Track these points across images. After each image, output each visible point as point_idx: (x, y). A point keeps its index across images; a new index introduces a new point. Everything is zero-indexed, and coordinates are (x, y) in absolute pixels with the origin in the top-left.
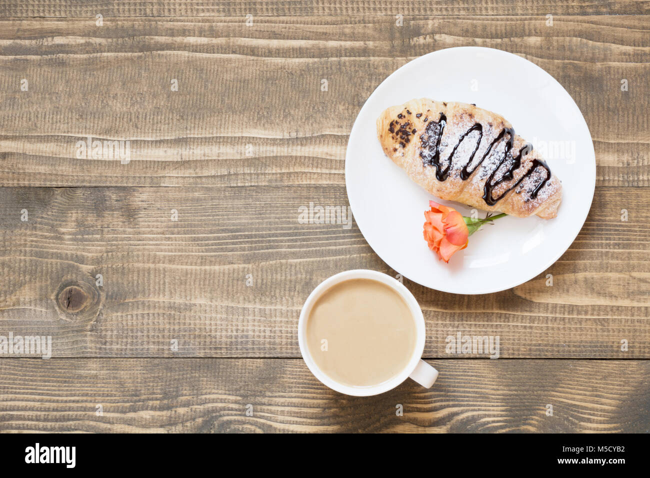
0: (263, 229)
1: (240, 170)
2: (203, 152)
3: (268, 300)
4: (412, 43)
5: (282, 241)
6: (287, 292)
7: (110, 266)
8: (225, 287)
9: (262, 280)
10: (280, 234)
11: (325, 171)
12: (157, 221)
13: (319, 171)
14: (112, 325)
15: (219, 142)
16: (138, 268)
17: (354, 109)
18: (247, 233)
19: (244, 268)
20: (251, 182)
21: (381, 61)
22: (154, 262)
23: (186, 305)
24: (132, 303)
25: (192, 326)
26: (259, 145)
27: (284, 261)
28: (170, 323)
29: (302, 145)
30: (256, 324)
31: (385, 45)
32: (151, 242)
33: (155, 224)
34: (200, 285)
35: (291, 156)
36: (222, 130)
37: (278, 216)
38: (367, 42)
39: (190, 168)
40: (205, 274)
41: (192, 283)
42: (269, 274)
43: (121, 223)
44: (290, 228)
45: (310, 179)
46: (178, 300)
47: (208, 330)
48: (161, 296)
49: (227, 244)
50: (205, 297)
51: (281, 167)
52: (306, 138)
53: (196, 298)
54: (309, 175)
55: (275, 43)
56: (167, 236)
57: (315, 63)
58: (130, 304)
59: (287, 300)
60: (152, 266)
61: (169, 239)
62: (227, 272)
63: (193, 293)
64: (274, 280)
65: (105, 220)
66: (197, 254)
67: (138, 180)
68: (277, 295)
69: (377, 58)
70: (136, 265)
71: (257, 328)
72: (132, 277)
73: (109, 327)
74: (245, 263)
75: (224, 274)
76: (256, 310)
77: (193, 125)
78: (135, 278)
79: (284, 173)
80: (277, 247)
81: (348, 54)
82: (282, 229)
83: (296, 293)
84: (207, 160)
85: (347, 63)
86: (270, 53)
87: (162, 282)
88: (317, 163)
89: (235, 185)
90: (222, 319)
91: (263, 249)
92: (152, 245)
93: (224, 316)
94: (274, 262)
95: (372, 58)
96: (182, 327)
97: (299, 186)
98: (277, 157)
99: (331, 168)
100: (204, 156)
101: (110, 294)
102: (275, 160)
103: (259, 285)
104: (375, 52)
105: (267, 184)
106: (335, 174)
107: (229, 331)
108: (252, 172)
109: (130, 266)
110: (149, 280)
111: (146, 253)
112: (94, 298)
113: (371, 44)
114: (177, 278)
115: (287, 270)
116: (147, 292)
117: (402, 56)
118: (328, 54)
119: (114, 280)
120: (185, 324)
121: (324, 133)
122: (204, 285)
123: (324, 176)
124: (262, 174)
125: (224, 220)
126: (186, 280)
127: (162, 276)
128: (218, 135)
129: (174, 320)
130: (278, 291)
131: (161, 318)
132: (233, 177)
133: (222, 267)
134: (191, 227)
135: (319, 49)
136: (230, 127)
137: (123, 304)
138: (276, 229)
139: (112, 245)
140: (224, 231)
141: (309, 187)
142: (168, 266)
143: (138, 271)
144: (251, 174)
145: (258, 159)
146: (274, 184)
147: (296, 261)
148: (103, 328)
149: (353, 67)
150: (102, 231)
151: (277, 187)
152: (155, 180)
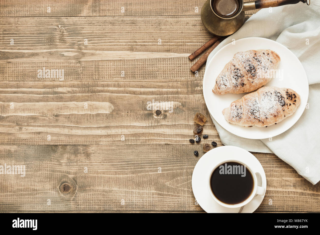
0: (139, 161)
1: (130, 138)
2: (115, 131)
3: (141, 188)
4: (195, 89)
5: (146, 166)
6: (148, 185)
7: (80, 175)
8: (125, 184)
9: (139, 181)
10: (145, 163)
11: (162, 138)
12: (98, 158)
13: (160, 138)
14: (81, 198)
15: (122, 128)
16: (91, 176)
17: (173, 114)
18: (133, 162)
19: (132, 176)
20: (134, 143)
21: (184, 96)
22: (97, 174)
23: (109, 190)
24: (88, 189)
25: (112, 199)
26: (137, 129)
27: (147, 173)
28: (103, 197)
29: (153, 128)
30: (137, 198)
31: (185, 90)
32: (96, 166)
33: (97, 159)
34: (115, 182)
35: (149, 133)
36: (123, 123)
37: (144, 156)
38: (178, 89)
39: (111, 138)
40: (117, 178)
41: (112, 182)
42: (141, 178)
43: (84, 159)
44: (149, 161)
45: (157, 141)
46: (106, 188)
47: (118, 200)
48: (100, 187)
49: (125, 167)
50: (117, 187)
51: (145, 137)
52: (155, 126)
53: (113, 188)
54: (156, 140)
55: (142, 90)
56: (102, 164)
57: (158, 97)
58: (88, 190)
59: (149, 188)
60: (96, 175)
61: (103, 165)
62: (125, 177)
63: (112, 186)
64: (143, 181)
65: (78, 157)
66: (114, 170)
67: (90, 142)
68: (145, 186)
69: (182, 95)
70: (90, 175)
71: (137, 199)
72: (89, 180)
73: (80, 199)
74: (132, 174)
75: (124, 178)
76: (137, 192)
77: (111, 121)
78: (90, 180)
79: (147, 139)
80: (144, 168)
81: (171, 94)
82: (146, 161)
83: (152, 186)
84: (117, 135)
85: (171, 97)
86: (141, 93)
87: (100, 182)
88: (160, 135)
89: (128, 144)
90: (123, 196)
91: (139, 169)
92: (96, 167)
93: (124, 195)
94: (143, 174)
95: (180, 95)
96: (108, 199)
97: (153, 144)
98: (144, 133)
99: (165, 138)
100: (116, 133)
101: (80, 186)
102: (143, 134)
103: (138, 183)
104: (181, 93)
105: (140, 143)
106: (166, 140)
107: (126, 200)
108: (134, 139)
109: (88, 175)
110: (95, 180)
111: (94, 170)
112: (74, 188)
113: (179, 90)
114: (106, 180)
115: (148, 177)
116: (94, 185)
117: (191, 94)
118: (163, 93)
119: (82, 181)
120: (109, 198)
121: (162, 124)
122: (116, 182)
123: (162, 140)
124: (138, 140)
125: (124, 157)
126: (109, 181)
127: (100, 179)
128: (121, 125)
129: (105, 196)
130: (145, 185)
131: (100, 195)
132: (127, 141)
133: (123, 176)
134: (111, 160)
135: (160, 92)
136: (126, 122)
137: (85, 190)
138: (144, 161)
139: (81, 167)
140: (124, 162)
141: (156, 145)
142: (102, 175)
143: (91, 177)
144: (134, 140)
145: (137, 134)
146: (143, 144)
147: (151, 173)
148: (77, 199)
149: (173, 99)
150: (77, 162)
151: (144, 145)
152: (97, 142)
